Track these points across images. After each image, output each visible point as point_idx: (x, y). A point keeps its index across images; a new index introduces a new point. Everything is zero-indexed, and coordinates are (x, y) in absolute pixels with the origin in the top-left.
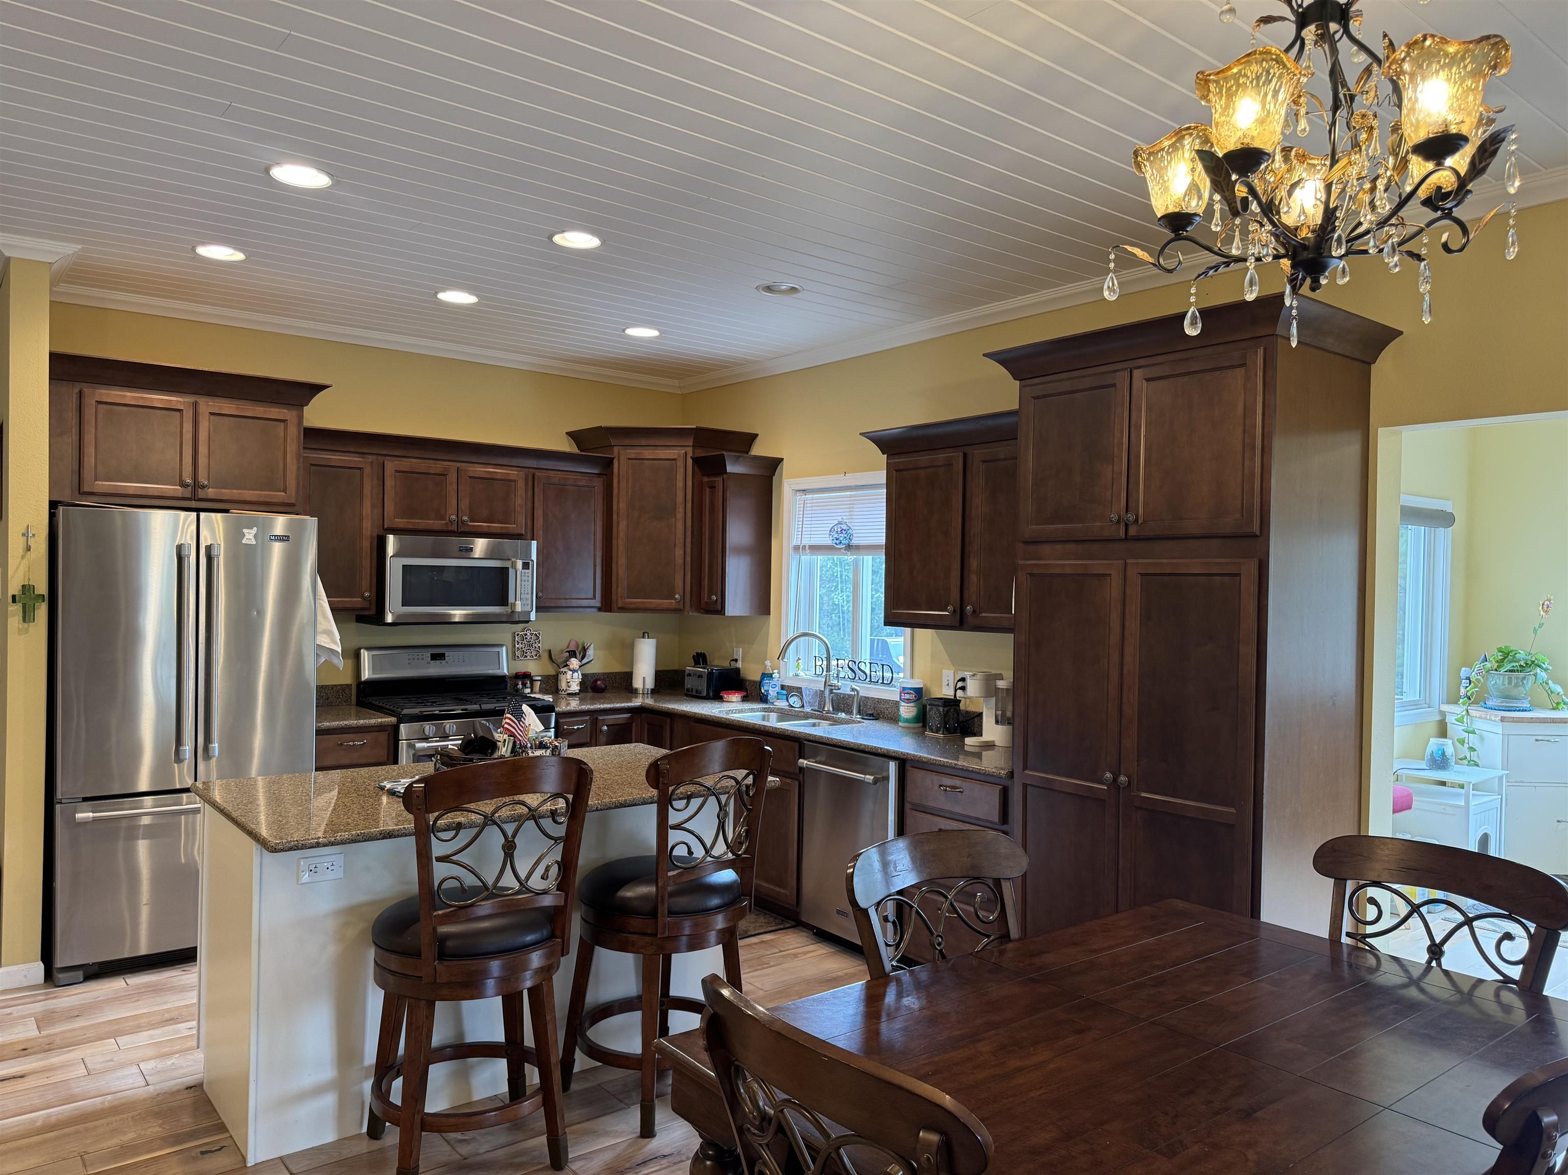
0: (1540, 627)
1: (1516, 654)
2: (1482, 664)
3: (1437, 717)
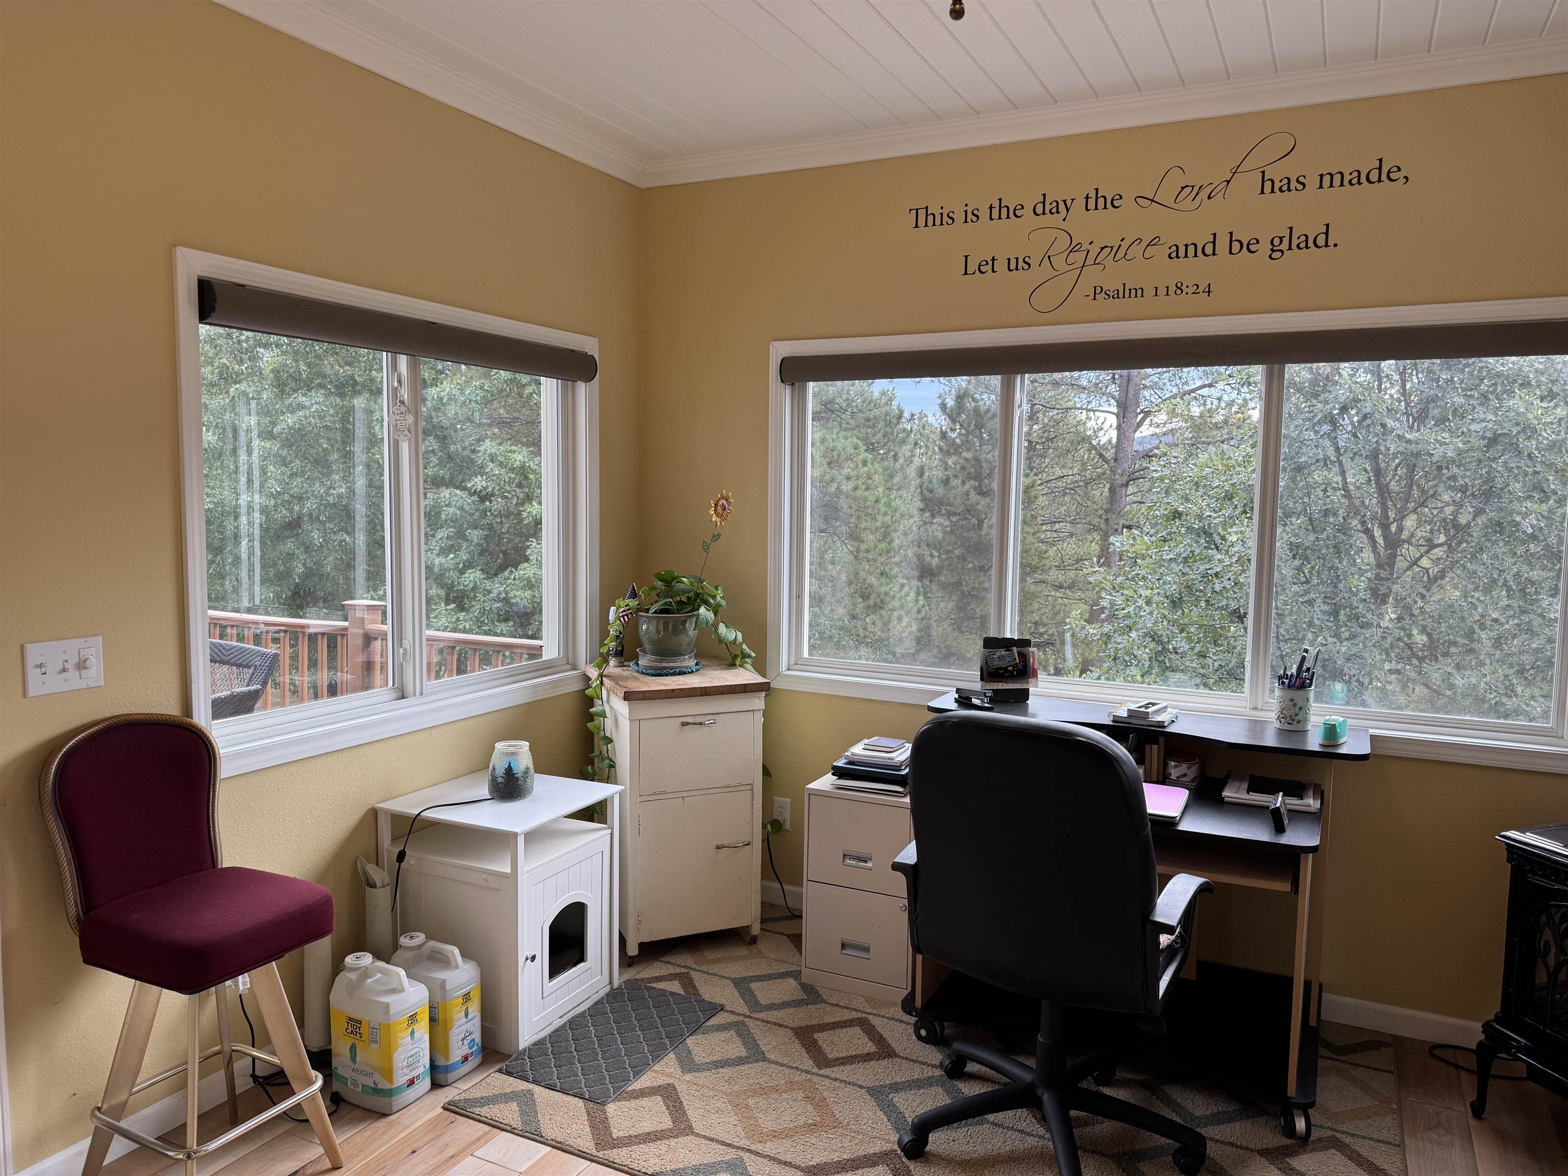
0: (713, 541)
1: (677, 583)
2: (628, 601)
3: (577, 686)
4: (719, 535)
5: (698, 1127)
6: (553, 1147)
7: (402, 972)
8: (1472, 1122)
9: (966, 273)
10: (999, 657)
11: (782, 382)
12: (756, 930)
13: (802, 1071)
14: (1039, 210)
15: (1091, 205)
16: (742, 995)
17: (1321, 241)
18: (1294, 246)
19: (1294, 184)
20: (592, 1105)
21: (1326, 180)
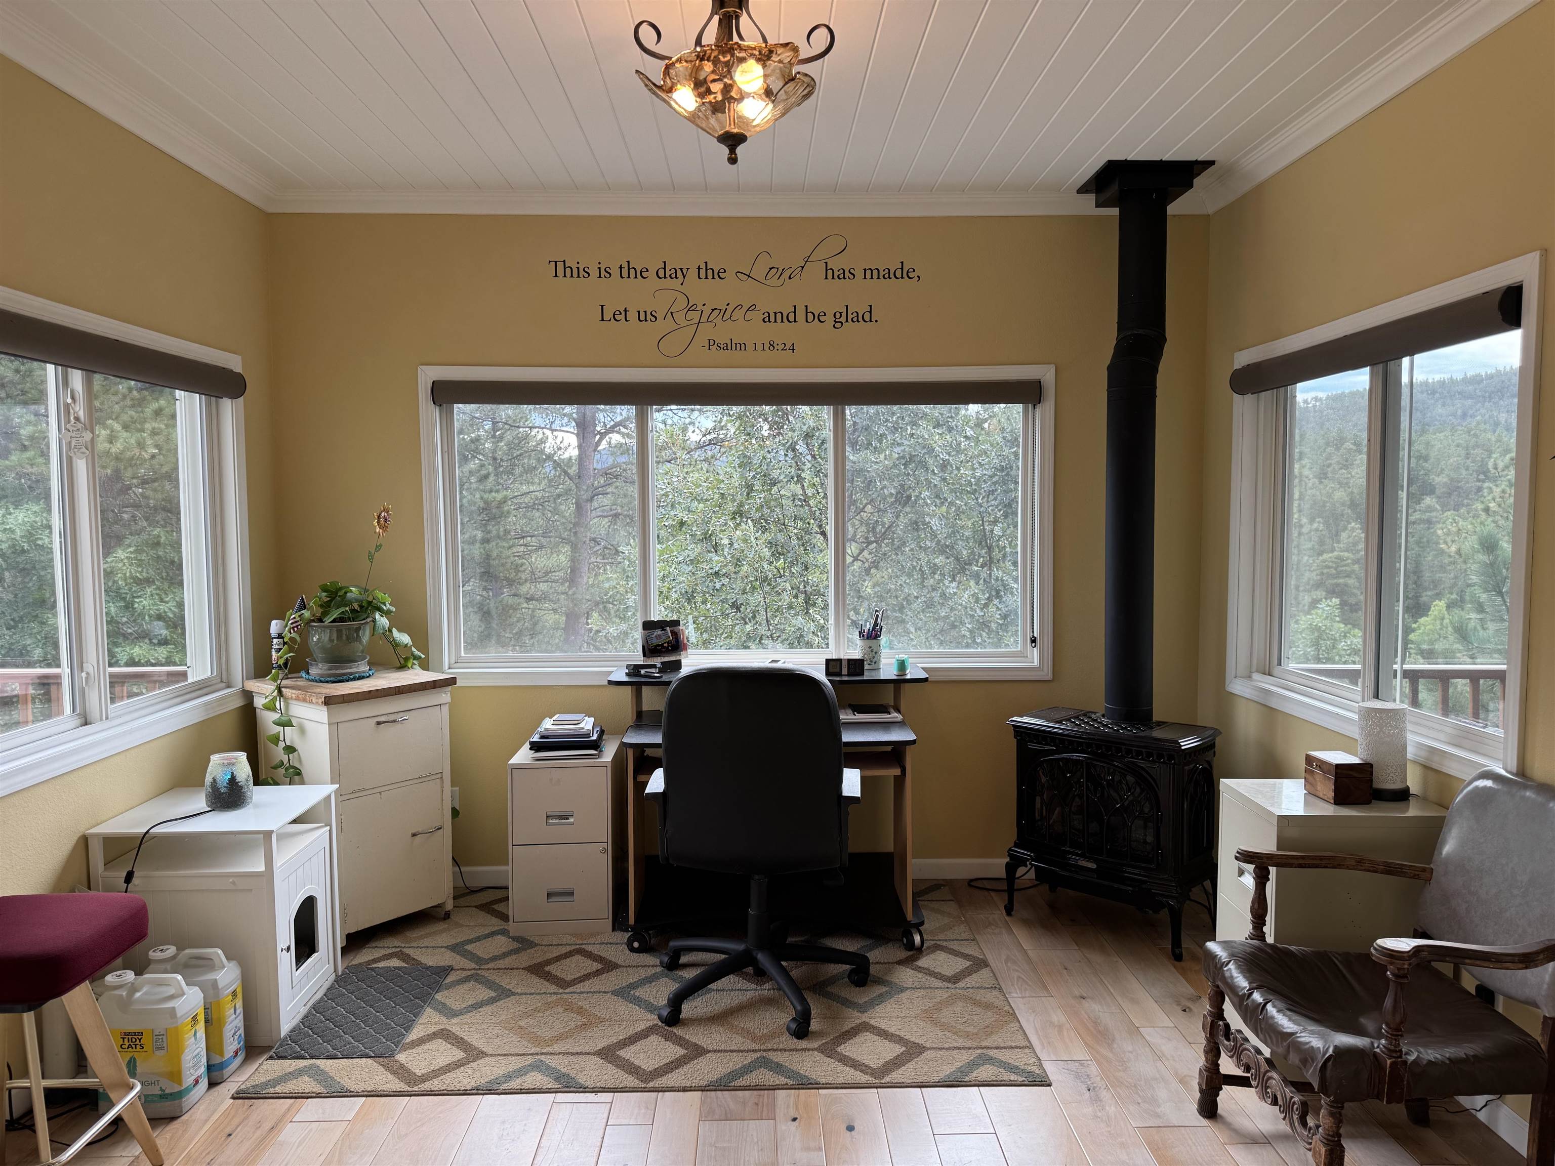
0: (376, 551)
1: (346, 593)
2: (299, 613)
3: (238, 703)
4: (381, 545)
5: (488, 1050)
6: (366, 1096)
7: (179, 977)
8: (1007, 918)
9: (603, 320)
10: (656, 636)
11: (434, 403)
12: (449, 906)
13: (551, 994)
14: (661, 274)
15: (703, 274)
16: (463, 956)
17: (867, 317)
18: (849, 320)
19: (847, 274)
20: (381, 1059)
21: (870, 273)
